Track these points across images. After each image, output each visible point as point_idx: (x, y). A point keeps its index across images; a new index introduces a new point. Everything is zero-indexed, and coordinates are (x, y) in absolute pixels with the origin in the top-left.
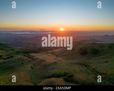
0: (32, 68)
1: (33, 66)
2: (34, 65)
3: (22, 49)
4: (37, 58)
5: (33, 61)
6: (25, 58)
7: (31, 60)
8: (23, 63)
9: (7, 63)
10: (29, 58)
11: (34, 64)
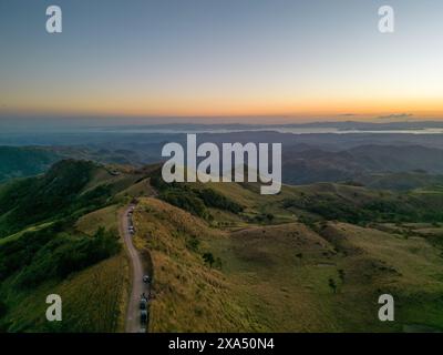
0: (332, 284)
1: (337, 280)
2: (341, 277)
3: (302, 194)
4: (358, 249)
5: (340, 254)
6: (310, 234)
7: (331, 248)
8: (299, 256)
9: (255, 241)
10: (326, 238)
11: (341, 271)
